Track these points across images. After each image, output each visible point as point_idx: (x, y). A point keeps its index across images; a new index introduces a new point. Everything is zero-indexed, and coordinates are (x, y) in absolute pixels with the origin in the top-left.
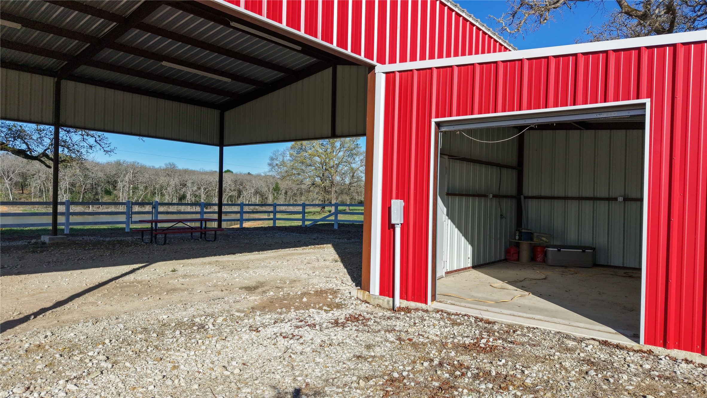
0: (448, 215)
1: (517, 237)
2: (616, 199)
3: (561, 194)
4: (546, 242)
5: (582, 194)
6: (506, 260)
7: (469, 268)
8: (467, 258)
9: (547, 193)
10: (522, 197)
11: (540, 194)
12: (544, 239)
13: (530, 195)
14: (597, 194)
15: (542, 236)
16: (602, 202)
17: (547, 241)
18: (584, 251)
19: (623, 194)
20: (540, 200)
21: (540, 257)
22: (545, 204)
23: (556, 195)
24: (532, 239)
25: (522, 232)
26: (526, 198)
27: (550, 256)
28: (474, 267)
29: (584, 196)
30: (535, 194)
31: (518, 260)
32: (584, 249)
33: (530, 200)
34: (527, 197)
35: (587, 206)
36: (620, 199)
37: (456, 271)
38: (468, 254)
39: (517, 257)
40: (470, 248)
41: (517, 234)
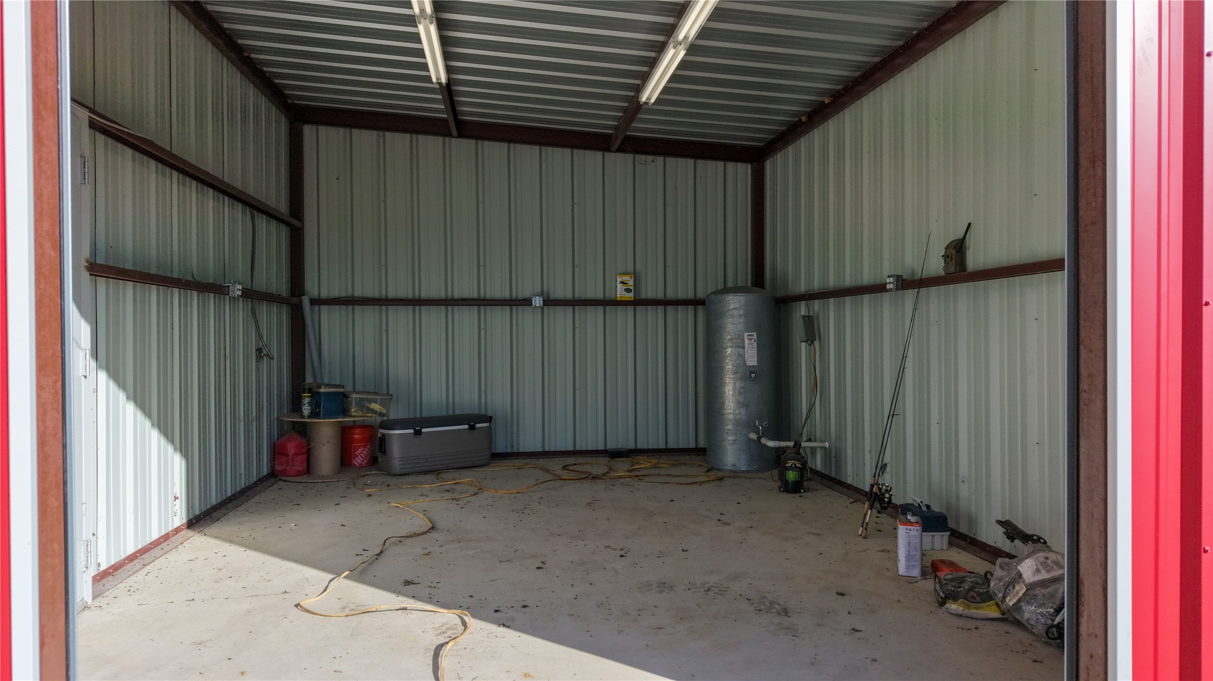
0: (95, 355)
1: (306, 410)
2: (527, 302)
3: (404, 291)
4: (381, 415)
5: (453, 293)
6: (273, 475)
7: (177, 531)
8: (171, 498)
9: (370, 291)
10: (306, 301)
11: (350, 293)
12: (376, 407)
13: (324, 294)
14: (485, 291)
15: (370, 401)
16: (498, 309)
17: (384, 411)
18: (472, 428)
19: (539, 290)
20: (350, 307)
21: (360, 456)
22: (366, 318)
23: (391, 294)
24: (345, 412)
25: (319, 393)
26: (315, 302)
27: (396, 451)
28: (195, 522)
29: (457, 295)
30: (336, 291)
31: (308, 469)
32: (471, 420)
33: (324, 309)
34: (317, 302)
35: (466, 317)
36: (538, 302)
37: (132, 558)
38: (173, 485)
39: (305, 465)
40: (177, 463)
41: (307, 400)
